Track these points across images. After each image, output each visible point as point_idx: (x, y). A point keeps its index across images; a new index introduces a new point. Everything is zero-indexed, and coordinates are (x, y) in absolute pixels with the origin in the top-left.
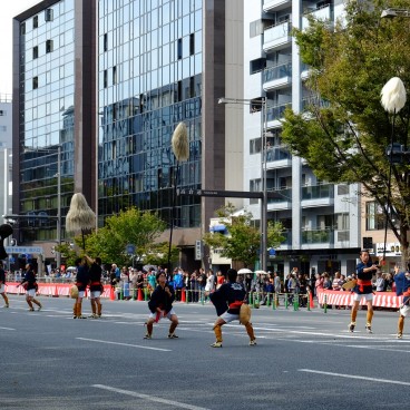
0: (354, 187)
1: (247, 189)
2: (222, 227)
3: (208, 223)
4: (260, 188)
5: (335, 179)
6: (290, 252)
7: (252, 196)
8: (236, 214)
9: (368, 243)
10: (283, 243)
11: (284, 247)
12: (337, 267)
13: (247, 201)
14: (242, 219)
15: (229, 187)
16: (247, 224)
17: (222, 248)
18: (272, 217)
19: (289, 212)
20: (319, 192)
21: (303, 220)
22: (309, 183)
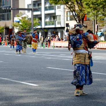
0: (62, 6)
1: (26, 7)
2: (18, 20)
3: (13, 19)
4: (31, 7)
5: (56, 4)
6: (41, 28)
7: (28, 10)
8: (23, 16)
9: (67, 25)
10: (39, 25)
11: (39, 27)
12: (57, 33)
13: (26, 11)
14: (25, 18)
15: (20, 7)
16: (26, 19)
17: (18, 28)
18: (35, 17)
19: (41, 15)
20: (51, 8)
21: (46, 18)
22: (47, 5)
